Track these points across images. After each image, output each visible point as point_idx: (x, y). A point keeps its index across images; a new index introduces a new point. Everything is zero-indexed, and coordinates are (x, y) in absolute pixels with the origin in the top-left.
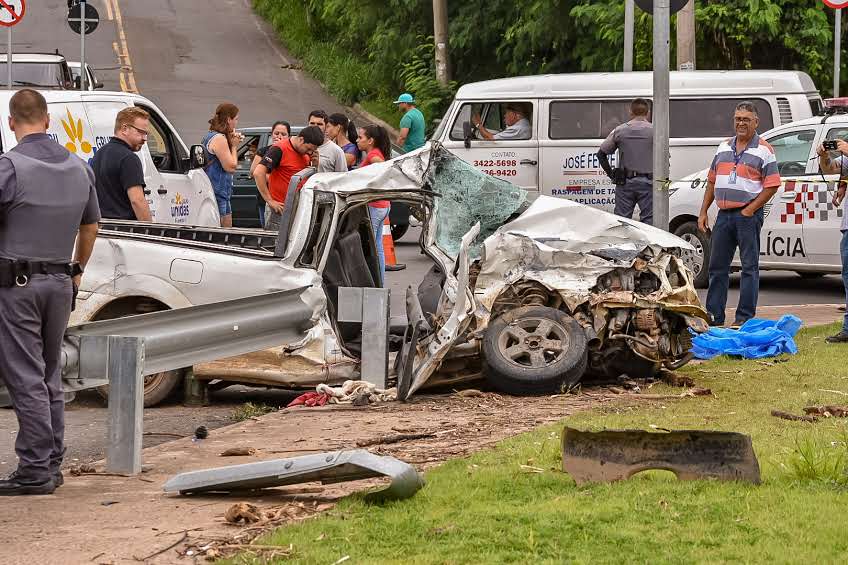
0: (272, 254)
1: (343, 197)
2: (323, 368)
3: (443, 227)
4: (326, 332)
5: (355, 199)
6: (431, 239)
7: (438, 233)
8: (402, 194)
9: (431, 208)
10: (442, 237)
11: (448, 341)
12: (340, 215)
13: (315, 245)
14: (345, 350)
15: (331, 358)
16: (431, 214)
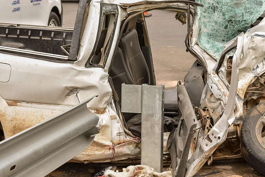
0: (66, 58)
1: (124, 7)
2: (110, 149)
3: (204, 30)
4: (112, 118)
5: (134, 9)
6: (194, 40)
7: (199, 35)
8: (171, 4)
9: (194, 15)
10: (202, 37)
11: (219, 141)
12: (122, 22)
13: (102, 47)
14: (127, 131)
15: (117, 139)
16: (193, 20)
